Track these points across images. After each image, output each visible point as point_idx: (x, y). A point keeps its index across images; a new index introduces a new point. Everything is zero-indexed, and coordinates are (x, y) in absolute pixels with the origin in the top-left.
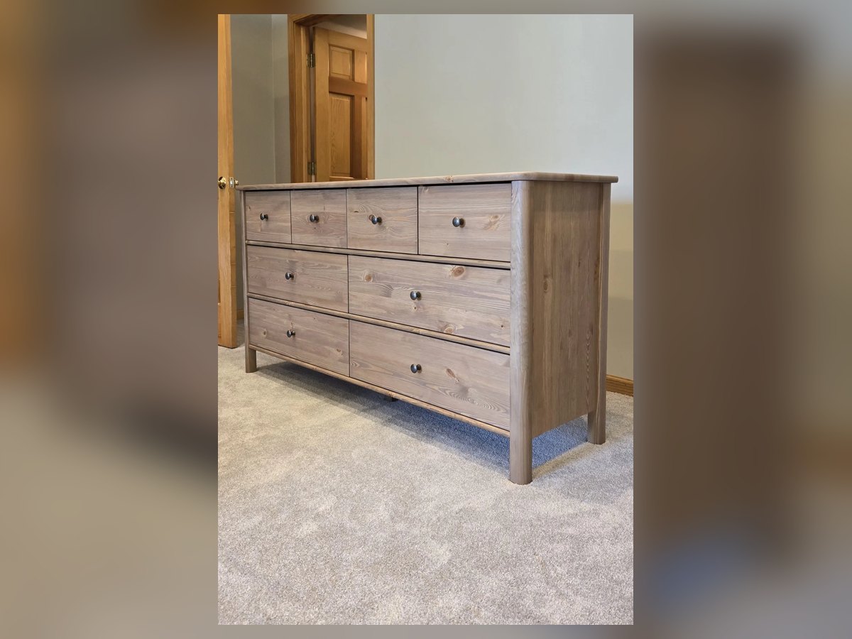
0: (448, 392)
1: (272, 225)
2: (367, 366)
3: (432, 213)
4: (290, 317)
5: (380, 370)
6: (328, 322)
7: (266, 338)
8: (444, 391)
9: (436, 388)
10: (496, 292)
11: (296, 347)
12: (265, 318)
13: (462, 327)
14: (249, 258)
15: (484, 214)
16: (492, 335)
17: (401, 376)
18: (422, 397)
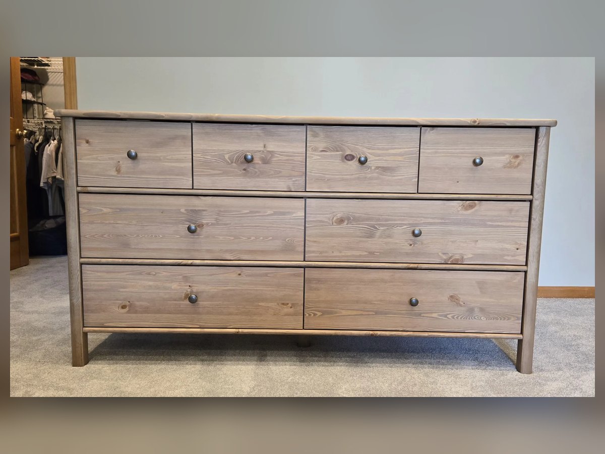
0: (449, 316)
1: (142, 166)
2: (336, 313)
3: (440, 153)
4: (186, 278)
5: (355, 313)
6: (266, 275)
7: (128, 312)
8: (446, 316)
9: (435, 315)
10: (512, 221)
11: (199, 313)
12: (124, 287)
13: (471, 256)
14: (82, 211)
15: (503, 154)
16: (506, 258)
17: (386, 314)
18: (415, 327)
